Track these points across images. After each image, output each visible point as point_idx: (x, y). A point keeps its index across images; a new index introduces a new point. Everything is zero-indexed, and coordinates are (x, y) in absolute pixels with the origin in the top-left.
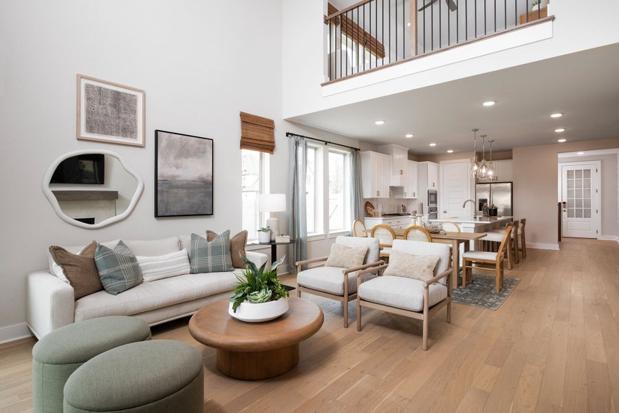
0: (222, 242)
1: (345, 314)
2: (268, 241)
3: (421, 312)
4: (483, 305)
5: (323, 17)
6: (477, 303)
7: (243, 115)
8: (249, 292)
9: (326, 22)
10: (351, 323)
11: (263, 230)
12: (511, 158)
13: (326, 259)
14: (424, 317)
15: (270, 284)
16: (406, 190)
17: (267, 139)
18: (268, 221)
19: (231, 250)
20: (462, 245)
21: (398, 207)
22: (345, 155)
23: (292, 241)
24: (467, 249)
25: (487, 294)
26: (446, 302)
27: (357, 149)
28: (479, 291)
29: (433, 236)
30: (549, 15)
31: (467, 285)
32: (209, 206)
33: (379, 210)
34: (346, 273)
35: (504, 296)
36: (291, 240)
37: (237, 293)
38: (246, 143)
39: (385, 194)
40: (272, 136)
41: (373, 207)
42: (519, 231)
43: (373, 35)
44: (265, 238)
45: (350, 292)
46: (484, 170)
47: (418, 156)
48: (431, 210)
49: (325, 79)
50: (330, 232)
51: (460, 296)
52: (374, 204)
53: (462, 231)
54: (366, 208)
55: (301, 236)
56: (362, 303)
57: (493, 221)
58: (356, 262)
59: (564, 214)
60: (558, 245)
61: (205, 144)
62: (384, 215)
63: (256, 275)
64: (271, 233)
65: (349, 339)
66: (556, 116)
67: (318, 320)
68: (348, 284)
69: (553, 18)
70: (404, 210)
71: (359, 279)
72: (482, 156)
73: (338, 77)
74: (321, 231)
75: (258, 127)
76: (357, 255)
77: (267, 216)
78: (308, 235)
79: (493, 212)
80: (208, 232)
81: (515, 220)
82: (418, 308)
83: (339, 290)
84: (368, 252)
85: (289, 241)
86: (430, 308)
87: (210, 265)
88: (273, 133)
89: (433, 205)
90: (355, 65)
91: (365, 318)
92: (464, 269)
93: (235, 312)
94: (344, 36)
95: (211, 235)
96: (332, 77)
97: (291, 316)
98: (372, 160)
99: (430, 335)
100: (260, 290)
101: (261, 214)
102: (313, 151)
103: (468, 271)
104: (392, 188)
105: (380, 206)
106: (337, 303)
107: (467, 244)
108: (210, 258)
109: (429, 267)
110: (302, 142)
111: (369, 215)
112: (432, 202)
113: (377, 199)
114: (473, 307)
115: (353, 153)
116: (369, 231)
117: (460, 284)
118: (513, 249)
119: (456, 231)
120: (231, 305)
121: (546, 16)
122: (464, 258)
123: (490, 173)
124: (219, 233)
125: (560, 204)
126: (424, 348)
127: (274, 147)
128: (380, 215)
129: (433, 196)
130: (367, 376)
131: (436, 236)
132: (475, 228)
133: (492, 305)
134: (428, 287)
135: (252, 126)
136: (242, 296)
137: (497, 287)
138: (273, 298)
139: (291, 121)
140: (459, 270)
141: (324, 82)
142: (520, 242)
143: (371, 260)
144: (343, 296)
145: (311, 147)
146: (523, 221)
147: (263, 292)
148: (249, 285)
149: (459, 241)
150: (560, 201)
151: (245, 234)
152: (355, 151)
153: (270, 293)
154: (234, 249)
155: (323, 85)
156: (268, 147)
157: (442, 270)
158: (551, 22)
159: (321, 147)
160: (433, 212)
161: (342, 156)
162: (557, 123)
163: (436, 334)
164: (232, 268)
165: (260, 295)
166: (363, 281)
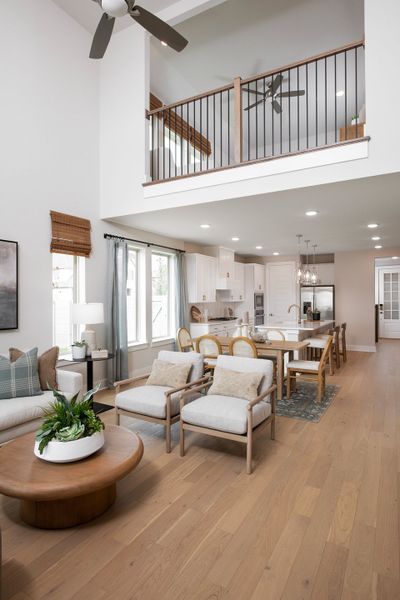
0: (28, 362)
1: (168, 437)
2: (83, 357)
3: (245, 435)
4: (306, 417)
5: (144, 112)
6: (300, 416)
7: (54, 215)
8: (58, 429)
9: (148, 117)
10: (174, 447)
11: (77, 344)
12: (333, 262)
13: (147, 377)
14: (247, 440)
15: (83, 417)
16: (232, 293)
17: (83, 242)
18: (83, 334)
19: (39, 371)
20: (287, 355)
21: (225, 310)
22: (169, 257)
23: (111, 356)
24: (291, 359)
25: (310, 404)
26: (270, 420)
27: (181, 252)
28: (303, 401)
29: (258, 345)
30: (365, 135)
31: (291, 395)
32: (13, 319)
33: (205, 314)
34: (169, 395)
35: (326, 406)
36: (109, 355)
37: (45, 430)
38: (56, 247)
39: (211, 298)
40: (88, 237)
41: (199, 312)
42: (340, 336)
43: (198, 129)
44: (80, 353)
45: (173, 414)
46: (307, 276)
47: (245, 259)
48: (257, 313)
49: (147, 178)
50: (154, 341)
51: (284, 407)
52: (200, 308)
53: (287, 340)
54: (191, 314)
55: (121, 347)
56: (186, 427)
57: (316, 327)
58: (179, 380)
59: (381, 316)
60: (374, 348)
61: (7, 248)
62: (211, 320)
63: (67, 408)
64: (87, 347)
65: (172, 467)
66: (373, 226)
67: (136, 454)
68: (171, 405)
69: (368, 139)
70: (231, 313)
71: (182, 401)
72: (306, 260)
73: (161, 178)
74: (143, 340)
75: (71, 228)
76: (180, 373)
77: (82, 329)
78: (129, 345)
79: (316, 317)
80: (11, 350)
81: (337, 325)
82: (242, 431)
83: (161, 414)
84: (192, 368)
85: (106, 356)
86: (254, 429)
87: (14, 389)
88: (89, 234)
89: (259, 308)
90: (179, 165)
91: (189, 441)
92: (289, 380)
93: (41, 453)
94: (167, 129)
95: (15, 354)
96: (155, 176)
97: (107, 451)
98: (198, 262)
99: (253, 456)
100: (71, 425)
101: (75, 326)
102: (134, 253)
103: (292, 381)
104: (219, 292)
105: (206, 311)
106: (159, 427)
107: (291, 353)
108: (13, 381)
109: (254, 385)
110: (122, 244)
111: (195, 320)
112: (258, 305)
113: (203, 304)
114: (296, 420)
115: (177, 255)
116: (194, 340)
117: (284, 395)
118: (335, 353)
119: (281, 339)
120: (37, 444)
121: (362, 135)
122: (289, 369)
123: (314, 278)
124: (26, 350)
125: (377, 306)
126: (248, 472)
127: (90, 250)
128: (206, 320)
129: (259, 299)
130: (189, 510)
131: (261, 346)
132: (299, 335)
133: (315, 416)
134: (251, 409)
135: (65, 227)
136: (51, 434)
137: (319, 396)
138: (86, 434)
139: (110, 221)
140: (284, 380)
141: (145, 182)
142: (341, 346)
143: (195, 378)
144: (165, 419)
145: (132, 249)
146: (344, 326)
147: (74, 427)
148: (58, 419)
149: (284, 352)
150: (377, 303)
151: (56, 350)
152: (180, 253)
153: (82, 428)
154: (43, 369)
155: (144, 185)
156: (84, 250)
157: (266, 387)
158: (366, 142)
159: (143, 250)
160: (260, 317)
161: (166, 258)
162: (374, 232)
163: (259, 455)
164: (41, 391)
165: (71, 431)
166: (186, 403)
